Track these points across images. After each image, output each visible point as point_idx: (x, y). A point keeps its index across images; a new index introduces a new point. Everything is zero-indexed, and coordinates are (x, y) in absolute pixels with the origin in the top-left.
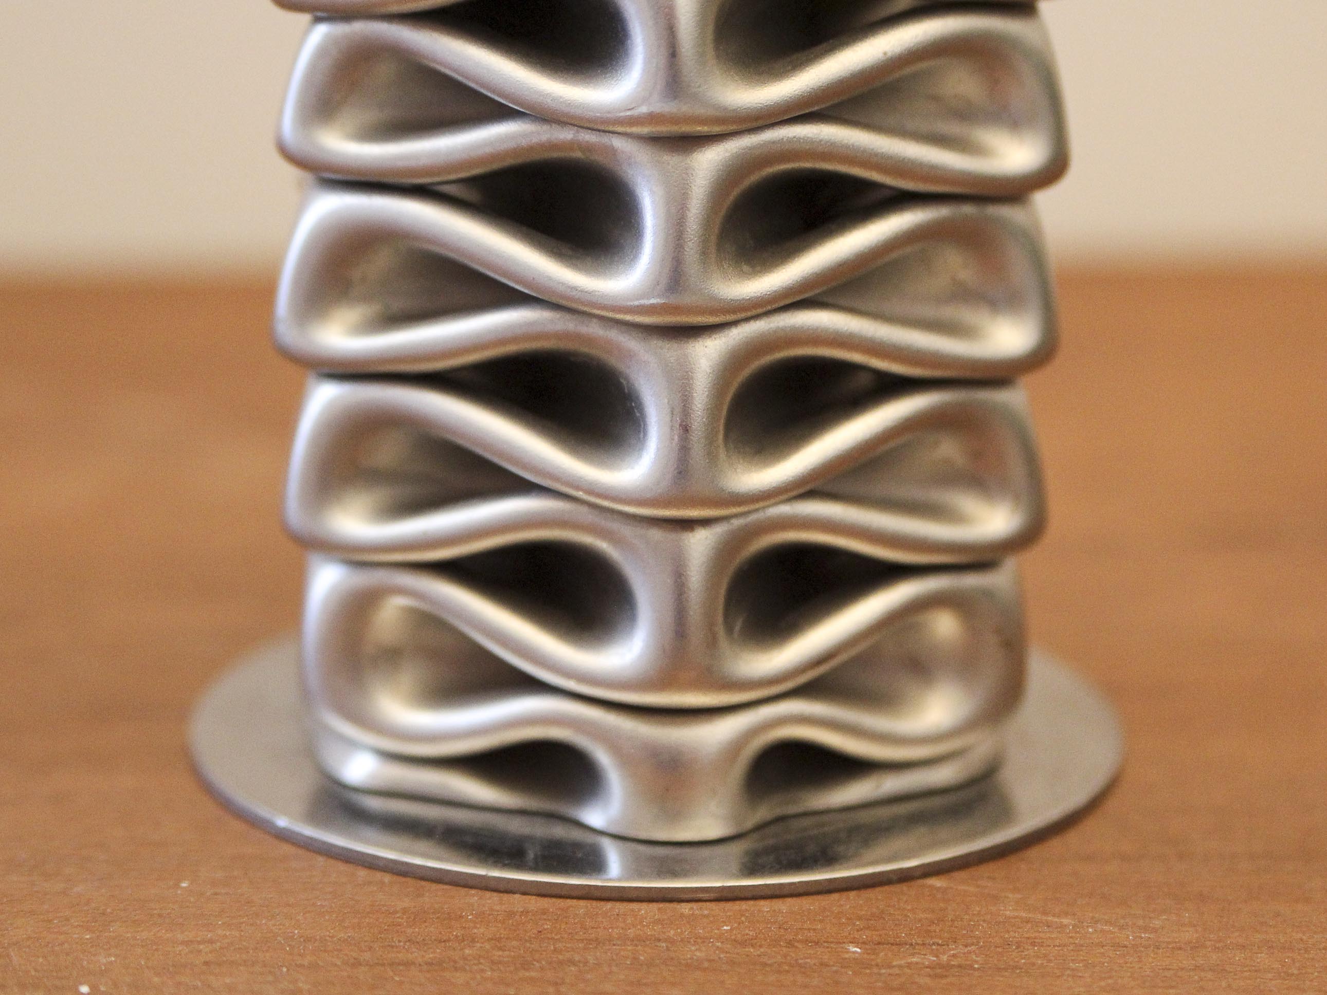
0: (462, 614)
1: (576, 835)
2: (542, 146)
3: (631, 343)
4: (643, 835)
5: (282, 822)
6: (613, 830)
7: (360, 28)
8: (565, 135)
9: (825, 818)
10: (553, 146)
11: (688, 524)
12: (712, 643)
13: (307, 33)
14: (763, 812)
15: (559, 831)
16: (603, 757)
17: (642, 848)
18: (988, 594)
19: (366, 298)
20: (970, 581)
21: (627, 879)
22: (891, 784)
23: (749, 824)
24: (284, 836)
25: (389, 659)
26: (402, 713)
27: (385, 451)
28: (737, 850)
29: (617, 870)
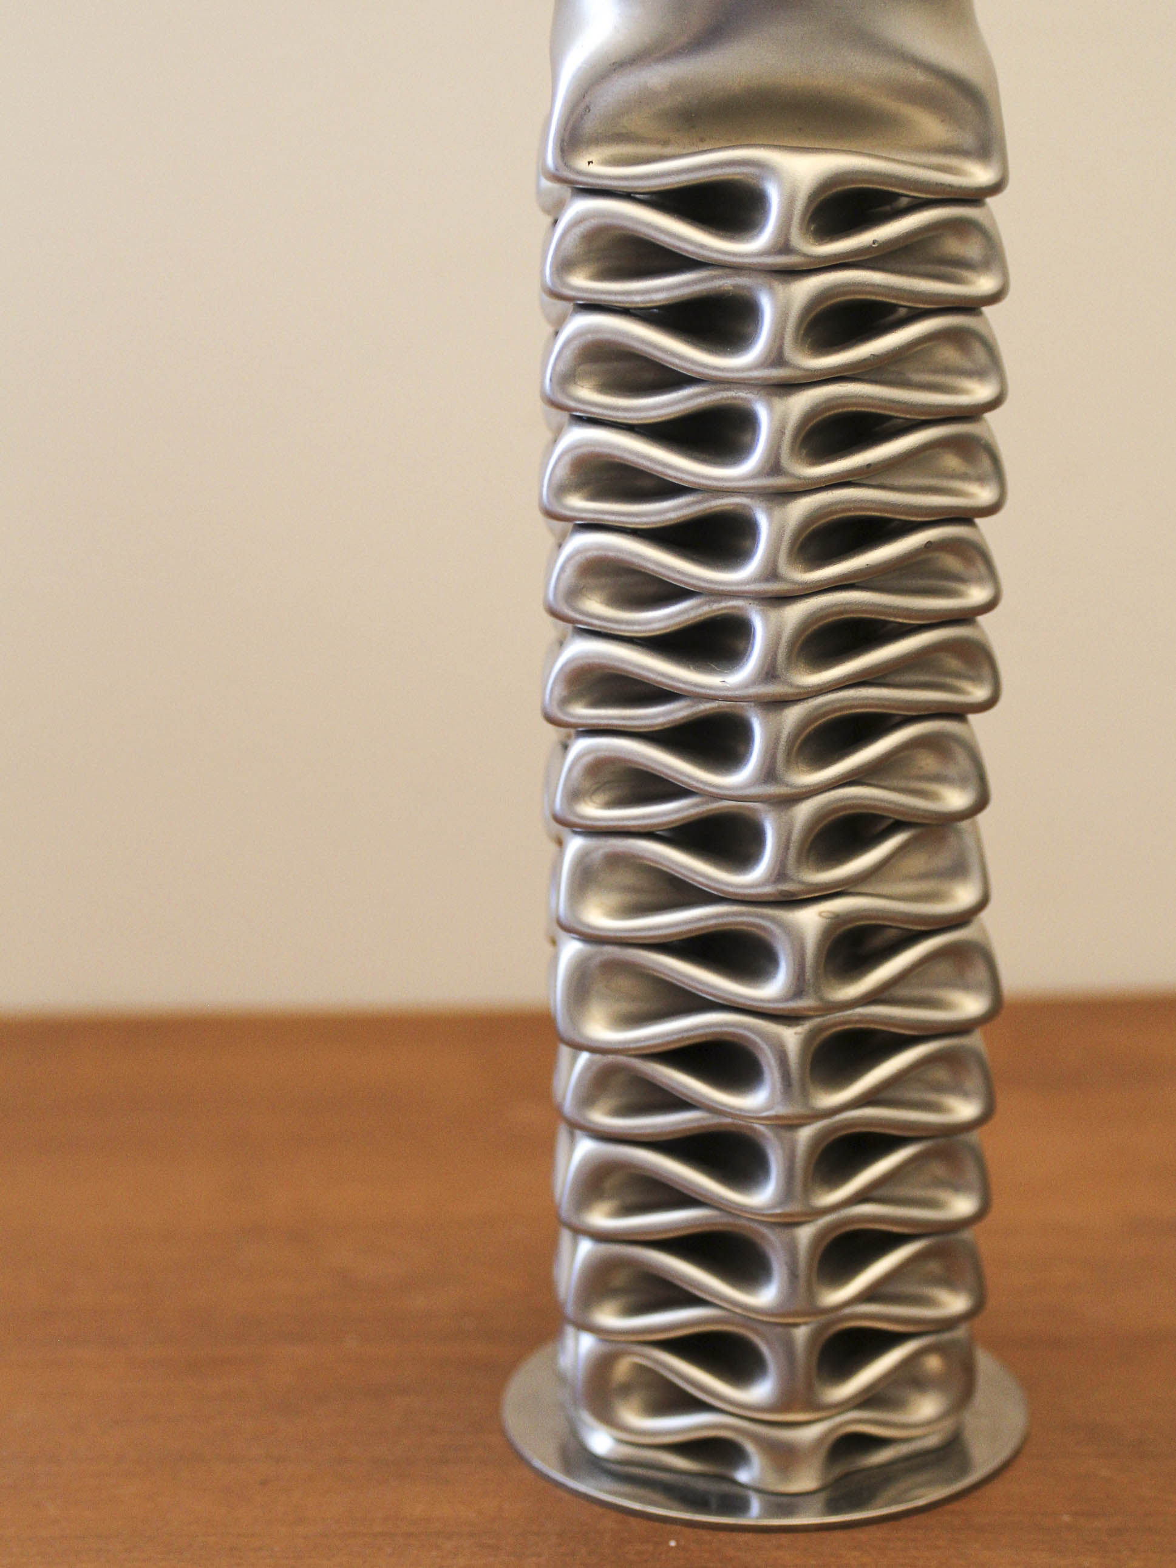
0: (669, 1368)
1: (733, 1490)
2: (715, 1125)
3: (765, 1230)
4: (770, 1491)
6: (753, 1484)
7: (610, 1058)
8: (728, 1120)
10: (721, 1125)
11: (796, 1325)
12: (810, 1387)
13: (578, 1056)
14: (839, 1470)
15: (725, 1488)
16: (750, 1447)
17: (767, 1498)
18: (954, 1343)
20: (946, 1336)
21: (761, 1519)
22: (903, 1449)
23: (829, 1481)
25: (625, 1390)
26: (635, 1419)
27: (620, 1279)
28: (821, 1497)
29: (755, 1513)
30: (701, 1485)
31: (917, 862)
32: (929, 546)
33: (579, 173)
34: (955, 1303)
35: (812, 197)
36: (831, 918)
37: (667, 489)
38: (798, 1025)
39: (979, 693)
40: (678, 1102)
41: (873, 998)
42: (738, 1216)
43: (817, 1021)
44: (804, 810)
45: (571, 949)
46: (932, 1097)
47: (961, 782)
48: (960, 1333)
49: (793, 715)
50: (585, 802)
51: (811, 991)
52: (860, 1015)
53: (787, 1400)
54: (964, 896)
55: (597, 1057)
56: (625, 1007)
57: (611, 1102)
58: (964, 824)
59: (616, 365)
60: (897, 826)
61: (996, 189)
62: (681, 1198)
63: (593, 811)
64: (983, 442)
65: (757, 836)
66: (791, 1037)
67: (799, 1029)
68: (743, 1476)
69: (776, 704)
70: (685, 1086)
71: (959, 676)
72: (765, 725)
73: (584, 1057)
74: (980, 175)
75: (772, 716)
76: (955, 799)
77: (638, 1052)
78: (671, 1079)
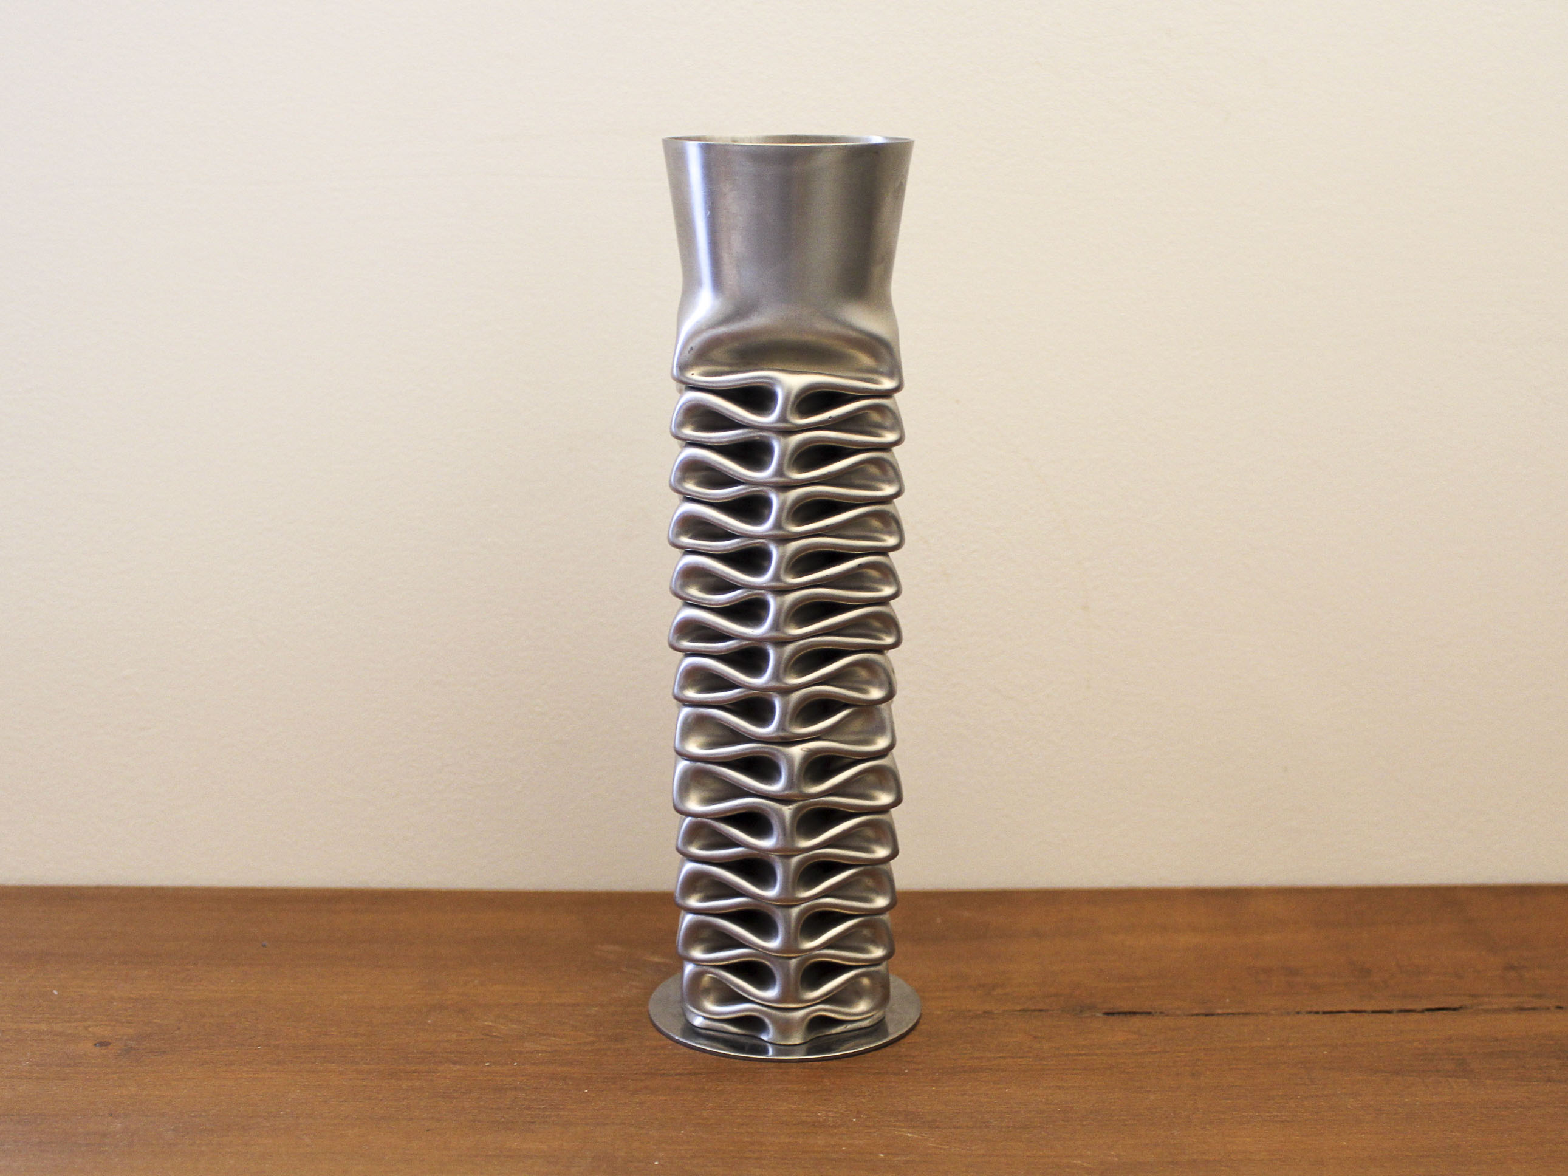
0: (727, 979)
1: (759, 1042)
2: (750, 855)
3: (774, 909)
4: (778, 1043)
5: (677, 1038)
6: (769, 1041)
7: (700, 819)
8: (756, 852)
9: (832, 1036)
10: (753, 855)
11: (791, 958)
12: (797, 990)
13: (685, 819)
14: (813, 1036)
15: (755, 1041)
16: (767, 1021)
17: (777, 1046)
18: (877, 972)
19: (700, 892)
20: (872, 969)
21: (774, 1056)
22: (850, 1027)
23: (808, 1039)
24: (677, 1042)
25: (707, 991)
26: (710, 1006)
27: (705, 934)
28: (804, 1047)
29: (771, 1053)
30: (743, 1040)
31: (857, 725)
32: (860, 566)
33: (687, 378)
34: (878, 953)
35: (798, 396)
36: (808, 751)
37: (728, 535)
38: (790, 805)
39: (889, 640)
40: (732, 843)
41: (829, 792)
42: (761, 901)
43: (801, 803)
44: (796, 696)
45: (683, 764)
46: (865, 844)
47: (881, 686)
48: (881, 968)
49: (789, 648)
50: (688, 689)
51: (796, 787)
52: (822, 801)
53: (784, 997)
54: (881, 743)
55: (693, 819)
56: (707, 794)
57: (701, 842)
58: (883, 706)
59: (704, 473)
60: (845, 706)
61: (897, 389)
62: (735, 892)
63: (692, 694)
64: (890, 515)
65: (771, 709)
66: (787, 811)
67: (791, 807)
68: (764, 1037)
69: (780, 643)
70: (736, 835)
71: (880, 631)
72: (776, 654)
73: (689, 819)
74: (887, 384)
75: (779, 650)
76: (876, 694)
77: (712, 817)
78: (729, 831)
